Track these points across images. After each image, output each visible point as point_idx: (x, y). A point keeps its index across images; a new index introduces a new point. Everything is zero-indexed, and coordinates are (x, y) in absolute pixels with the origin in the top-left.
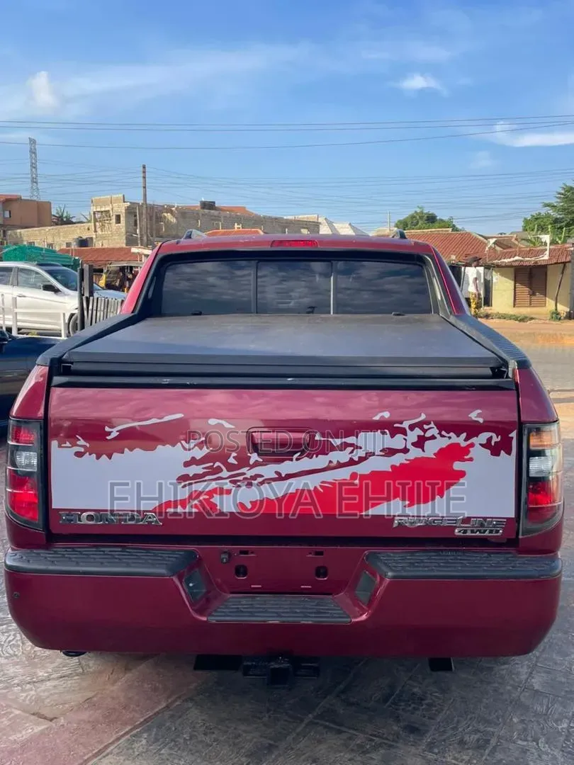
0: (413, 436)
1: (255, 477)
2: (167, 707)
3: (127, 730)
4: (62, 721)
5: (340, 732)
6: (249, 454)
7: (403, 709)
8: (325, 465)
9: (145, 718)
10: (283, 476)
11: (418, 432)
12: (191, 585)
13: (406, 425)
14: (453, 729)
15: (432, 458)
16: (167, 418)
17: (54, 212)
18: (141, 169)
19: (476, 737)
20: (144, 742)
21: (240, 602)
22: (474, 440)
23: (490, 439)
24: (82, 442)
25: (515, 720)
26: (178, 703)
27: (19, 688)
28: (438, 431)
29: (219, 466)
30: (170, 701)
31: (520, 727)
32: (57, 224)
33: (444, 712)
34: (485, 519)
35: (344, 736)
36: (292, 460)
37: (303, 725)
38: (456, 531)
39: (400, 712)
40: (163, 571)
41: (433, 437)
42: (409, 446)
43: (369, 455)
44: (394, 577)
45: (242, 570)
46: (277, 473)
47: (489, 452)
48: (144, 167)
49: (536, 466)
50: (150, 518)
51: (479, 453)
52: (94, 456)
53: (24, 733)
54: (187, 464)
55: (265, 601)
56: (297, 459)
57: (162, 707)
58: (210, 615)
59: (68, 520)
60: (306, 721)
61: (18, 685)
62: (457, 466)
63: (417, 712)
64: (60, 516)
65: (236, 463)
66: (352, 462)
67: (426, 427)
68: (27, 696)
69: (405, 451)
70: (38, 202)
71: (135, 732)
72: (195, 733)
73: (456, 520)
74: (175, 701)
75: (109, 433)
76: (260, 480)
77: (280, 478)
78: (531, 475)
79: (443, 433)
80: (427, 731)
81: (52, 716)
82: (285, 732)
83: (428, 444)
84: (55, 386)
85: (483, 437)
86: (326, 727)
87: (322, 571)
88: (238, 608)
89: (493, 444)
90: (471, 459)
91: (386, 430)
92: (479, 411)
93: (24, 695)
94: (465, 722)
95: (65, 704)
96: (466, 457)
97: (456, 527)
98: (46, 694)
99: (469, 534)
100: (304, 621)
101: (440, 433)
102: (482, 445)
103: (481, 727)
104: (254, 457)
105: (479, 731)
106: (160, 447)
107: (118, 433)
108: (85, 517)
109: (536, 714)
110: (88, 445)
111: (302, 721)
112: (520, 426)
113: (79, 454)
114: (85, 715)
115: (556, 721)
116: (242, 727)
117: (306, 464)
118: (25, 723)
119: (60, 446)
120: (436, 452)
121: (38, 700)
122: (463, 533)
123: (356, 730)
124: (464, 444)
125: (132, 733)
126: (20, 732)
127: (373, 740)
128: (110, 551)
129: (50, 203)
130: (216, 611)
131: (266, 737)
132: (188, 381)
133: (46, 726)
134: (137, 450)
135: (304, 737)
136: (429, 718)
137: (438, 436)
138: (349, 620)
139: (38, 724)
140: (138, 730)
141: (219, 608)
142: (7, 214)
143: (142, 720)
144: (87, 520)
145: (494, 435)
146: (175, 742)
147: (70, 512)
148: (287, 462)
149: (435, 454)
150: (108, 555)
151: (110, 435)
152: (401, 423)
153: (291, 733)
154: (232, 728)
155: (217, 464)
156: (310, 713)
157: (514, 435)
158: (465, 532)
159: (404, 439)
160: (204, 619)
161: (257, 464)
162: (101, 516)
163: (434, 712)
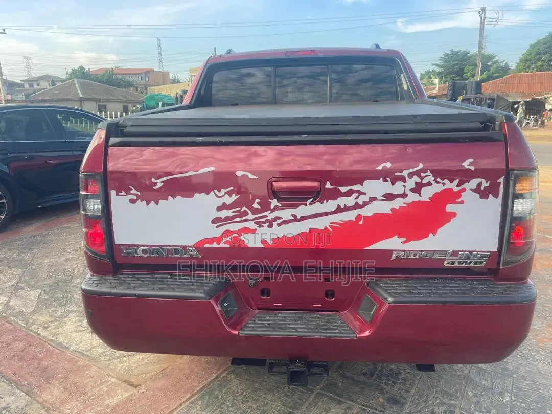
0: (411, 183)
1: (275, 219)
2: (217, 377)
3: (187, 397)
4: (143, 389)
5: (340, 402)
6: (270, 200)
7: (385, 383)
8: (334, 208)
9: (200, 387)
10: (299, 218)
11: (416, 179)
12: (226, 304)
13: (405, 173)
14: (425, 401)
15: (427, 202)
16: (202, 171)
17: (171, 77)
18: (214, 50)
19: (444, 409)
20: (199, 407)
21: (265, 318)
22: (466, 186)
23: (480, 185)
24: (134, 191)
25: (470, 394)
26: (224, 375)
27: (118, 360)
28: (433, 179)
29: (245, 211)
30: (219, 373)
31: (475, 400)
32: (172, 83)
33: (416, 386)
34: (471, 252)
35: (344, 406)
36: (306, 205)
37: (313, 396)
38: (446, 262)
39: (383, 385)
40: (202, 295)
41: (429, 184)
42: (408, 192)
43: (372, 199)
44: (393, 302)
45: (266, 291)
46: (293, 215)
47: (478, 195)
48: (215, 48)
49: (519, 207)
50: (191, 252)
51: (470, 197)
52: (144, 202)
53: (115, 398)
54: (219, 209)
55: (285, 317)
56: (310, 204)
57: (214, 377)
58: (241, 330)
59: (127, 253)
60: (316, 392)
61: (118, 358)
62: (449, 208)
63: (396, 386)
64: (122, 250)
65: (259, 207)
66: (357, 206)
67: (423, 175)
68: (122, 367)
69: (404, 196)
70: (163, 72)
71: (192, 399)
72: (236, 401)
73: (446, 254)
74: (222, 372)
75: (155, 184)
76: (279, 221)
77: (296, 219)
78: (514, 215)
79: (438, 180)
80: (406, 403)
81: (137, 384)
82: (300, 402)
83: (424, 189)
84: (111, 146)
85: (474, 183)
86: (330, 398)
87: (330, 293)
88: (263, 324)
89: (482, 189)
90: (462, 202)
91: (387, 178)
92: (471, 160)
93: (121, 365)
94: (433, 396)
95: (148, 373)
96: (457, 200)
97: (446, 259)
98: (136, 365)
99: (456, 265)
100: (318, 336)
101: (435, 180)
102: (472, 190)
103: (445, 400)
104: (274, 203)
105: (444, 404)
106: (197, 195)
107: (162, 184)
108: (141, 251)
109: (485, 389)
110: (139, 193)
111: (312, 391)
112: (507, 173)
113: (132, 201)
114: (160, 384)
115: (501, 394)
116: (269, 397)
117: (318, 208)
118: (118, 390)
119: (117, 195)
120: (431, 196)
121: (129, 369)
122: (451, 264)
123: (352, 401)
124: (456, 189)
125: (190, 401)
126: (113, 397)
127: (366, 410)
128: (162, 278)
129: (169, 73)
130: (245, 326)
131: (286, 406)
132: (218, 139)
133: (131, 393)
134: (179, 198)
135: (315, 406)
136: (406, 391)
137: (433, 183)
138: (355, 335)
139: (127, 391)
140: (195, 397)
141: (248, 323)
142: (147, 79)
143: (198, 389)
144: (143, 253)
145: (484, 181)
146: (221, 409)
147: (128, 246)
148: (302, 207)
149: (429, 198)
150: (160, 281)
151: (156, 185)
152: (401, 172)
153: (305, 402)
154: (262, 397)
155: (244, 208)
156: (318, 386)
157: (502, 180)
158: (453, 263)
159: (404, 185)
160: (236, 332)
161: (276, 208)
162: (153, 250)
163: (408, 386)
